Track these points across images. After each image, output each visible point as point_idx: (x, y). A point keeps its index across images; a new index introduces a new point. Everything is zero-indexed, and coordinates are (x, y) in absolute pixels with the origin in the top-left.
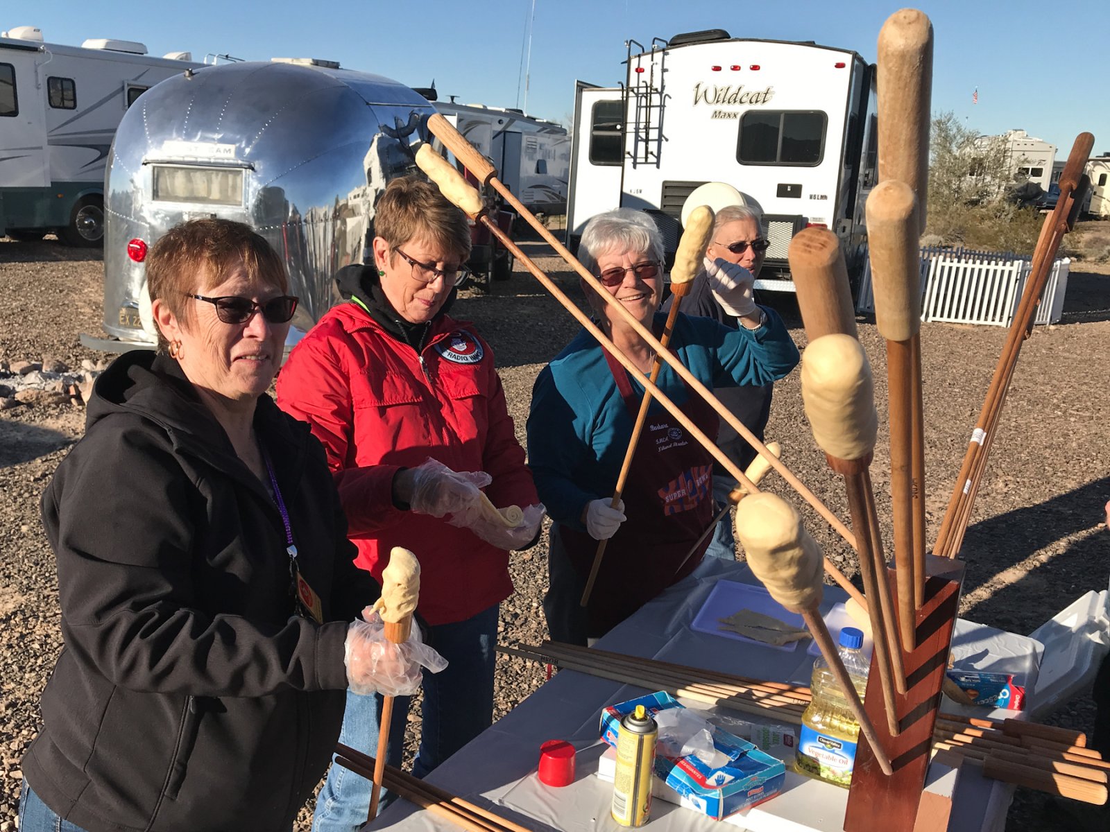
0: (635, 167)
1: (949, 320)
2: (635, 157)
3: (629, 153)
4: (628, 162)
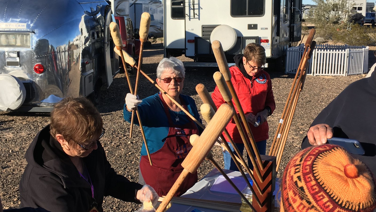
0: (190, 20)
1: (322, 75)
2: (190, 16)
3: (187, 15)
4: (187, 18)
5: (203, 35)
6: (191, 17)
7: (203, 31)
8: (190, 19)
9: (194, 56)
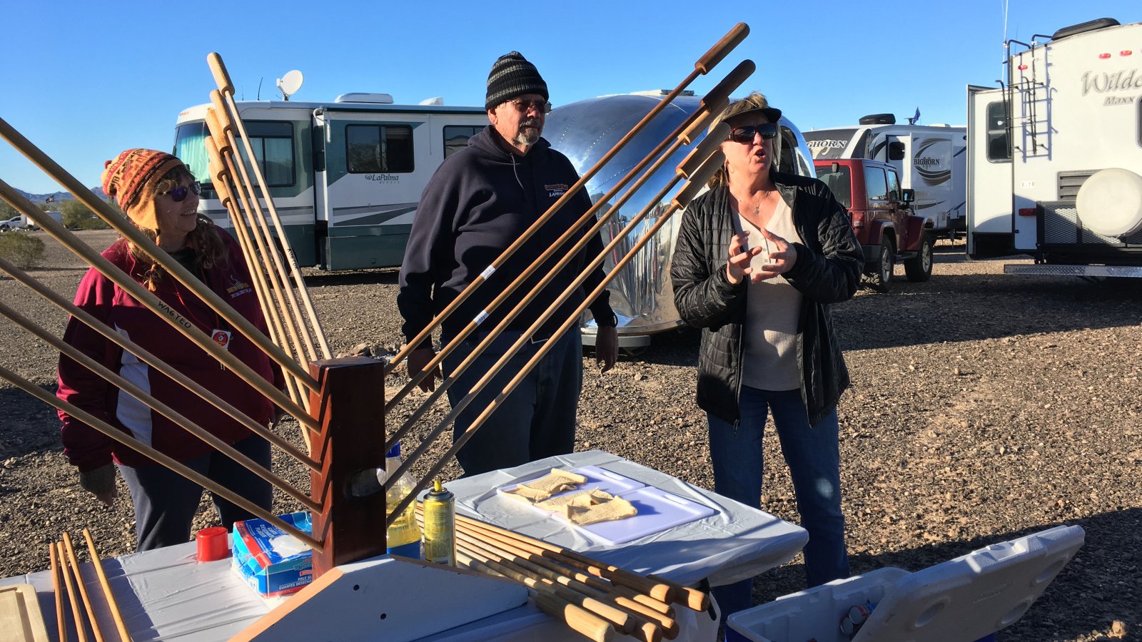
0: (1025, 161)
2: (1024, 152)
3: (1018, 148)
4: (1017, 155)
5: (1062, 197)
6: (1028, 154)
7: (1062, 187)
8: (1025, 157)
9: (1036, 248)
